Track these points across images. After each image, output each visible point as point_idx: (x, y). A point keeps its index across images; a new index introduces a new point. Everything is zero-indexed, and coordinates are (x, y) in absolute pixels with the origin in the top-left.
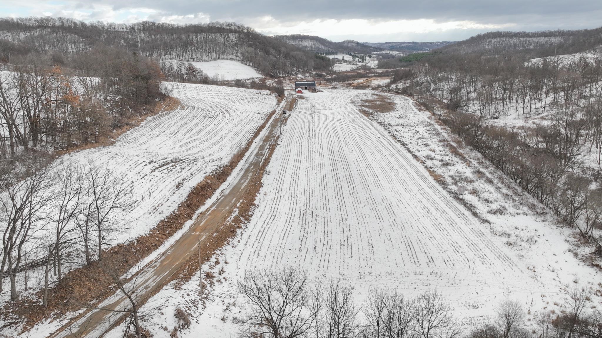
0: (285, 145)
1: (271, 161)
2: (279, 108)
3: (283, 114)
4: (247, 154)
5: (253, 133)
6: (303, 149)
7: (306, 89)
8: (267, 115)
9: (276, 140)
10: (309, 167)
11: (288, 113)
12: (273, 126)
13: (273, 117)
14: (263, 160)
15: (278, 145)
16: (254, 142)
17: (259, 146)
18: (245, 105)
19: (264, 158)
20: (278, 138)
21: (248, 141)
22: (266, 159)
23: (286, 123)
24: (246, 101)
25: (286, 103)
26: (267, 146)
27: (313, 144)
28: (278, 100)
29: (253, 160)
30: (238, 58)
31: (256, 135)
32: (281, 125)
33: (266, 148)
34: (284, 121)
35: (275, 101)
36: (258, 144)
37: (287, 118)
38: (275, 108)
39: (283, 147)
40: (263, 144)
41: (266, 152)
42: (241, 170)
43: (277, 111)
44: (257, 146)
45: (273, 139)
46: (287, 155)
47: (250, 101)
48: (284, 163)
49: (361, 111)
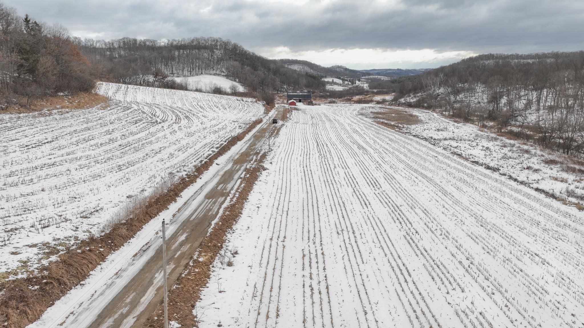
0: (278, 170)
1: (245, 212)
2: (267, 118)
3: (274, 123)
4: (187, 194)
5: (217, 148)
6: (316, 177)
7: (300, 101)
8: (250, 123)
9: (261, 161)
10: (344, 227)
11: (280, 123)
12: (257, 138)
13: (258, 127)
14: (221, 211)
15: (265, 169)
16: (214, 165)
17: (222, 173)
18: (220, 112)
19: (226, 204)
20: (264, 156)
21: (201, 161)
22: (231, 208)
23: (277, 133)
24: (221, 108)
25: (276, 113)
26: (241, 173)
27: (332, 167)
28: (266, 109)
29: (196, 210)
30: (222, 74)
31: (223, 150)
32: (270, 136)
33: (236, 177)
34: (275, 132)
35: (262, 109)
36: (222, 168)
37: (280, 129)
38: (261, 117)
39: (273, 173)
40: (232, 167)
41: (236, 187)
42: (143, 251)
43: (265, 121)
44: (218, 171)
45: (255, 158)
46: (283, 192)
47: (228, 109)
48: (279, 218)
49: (378, 123)
